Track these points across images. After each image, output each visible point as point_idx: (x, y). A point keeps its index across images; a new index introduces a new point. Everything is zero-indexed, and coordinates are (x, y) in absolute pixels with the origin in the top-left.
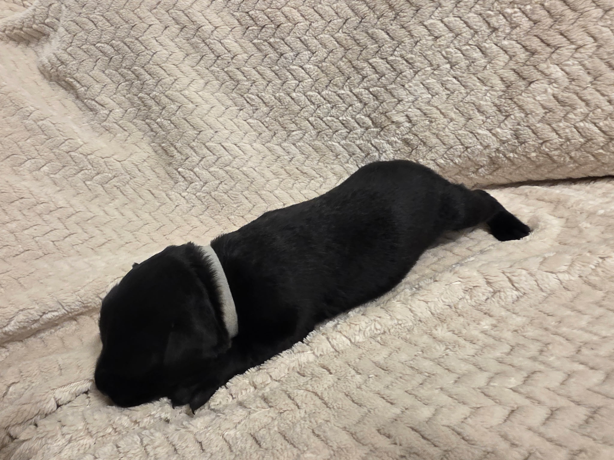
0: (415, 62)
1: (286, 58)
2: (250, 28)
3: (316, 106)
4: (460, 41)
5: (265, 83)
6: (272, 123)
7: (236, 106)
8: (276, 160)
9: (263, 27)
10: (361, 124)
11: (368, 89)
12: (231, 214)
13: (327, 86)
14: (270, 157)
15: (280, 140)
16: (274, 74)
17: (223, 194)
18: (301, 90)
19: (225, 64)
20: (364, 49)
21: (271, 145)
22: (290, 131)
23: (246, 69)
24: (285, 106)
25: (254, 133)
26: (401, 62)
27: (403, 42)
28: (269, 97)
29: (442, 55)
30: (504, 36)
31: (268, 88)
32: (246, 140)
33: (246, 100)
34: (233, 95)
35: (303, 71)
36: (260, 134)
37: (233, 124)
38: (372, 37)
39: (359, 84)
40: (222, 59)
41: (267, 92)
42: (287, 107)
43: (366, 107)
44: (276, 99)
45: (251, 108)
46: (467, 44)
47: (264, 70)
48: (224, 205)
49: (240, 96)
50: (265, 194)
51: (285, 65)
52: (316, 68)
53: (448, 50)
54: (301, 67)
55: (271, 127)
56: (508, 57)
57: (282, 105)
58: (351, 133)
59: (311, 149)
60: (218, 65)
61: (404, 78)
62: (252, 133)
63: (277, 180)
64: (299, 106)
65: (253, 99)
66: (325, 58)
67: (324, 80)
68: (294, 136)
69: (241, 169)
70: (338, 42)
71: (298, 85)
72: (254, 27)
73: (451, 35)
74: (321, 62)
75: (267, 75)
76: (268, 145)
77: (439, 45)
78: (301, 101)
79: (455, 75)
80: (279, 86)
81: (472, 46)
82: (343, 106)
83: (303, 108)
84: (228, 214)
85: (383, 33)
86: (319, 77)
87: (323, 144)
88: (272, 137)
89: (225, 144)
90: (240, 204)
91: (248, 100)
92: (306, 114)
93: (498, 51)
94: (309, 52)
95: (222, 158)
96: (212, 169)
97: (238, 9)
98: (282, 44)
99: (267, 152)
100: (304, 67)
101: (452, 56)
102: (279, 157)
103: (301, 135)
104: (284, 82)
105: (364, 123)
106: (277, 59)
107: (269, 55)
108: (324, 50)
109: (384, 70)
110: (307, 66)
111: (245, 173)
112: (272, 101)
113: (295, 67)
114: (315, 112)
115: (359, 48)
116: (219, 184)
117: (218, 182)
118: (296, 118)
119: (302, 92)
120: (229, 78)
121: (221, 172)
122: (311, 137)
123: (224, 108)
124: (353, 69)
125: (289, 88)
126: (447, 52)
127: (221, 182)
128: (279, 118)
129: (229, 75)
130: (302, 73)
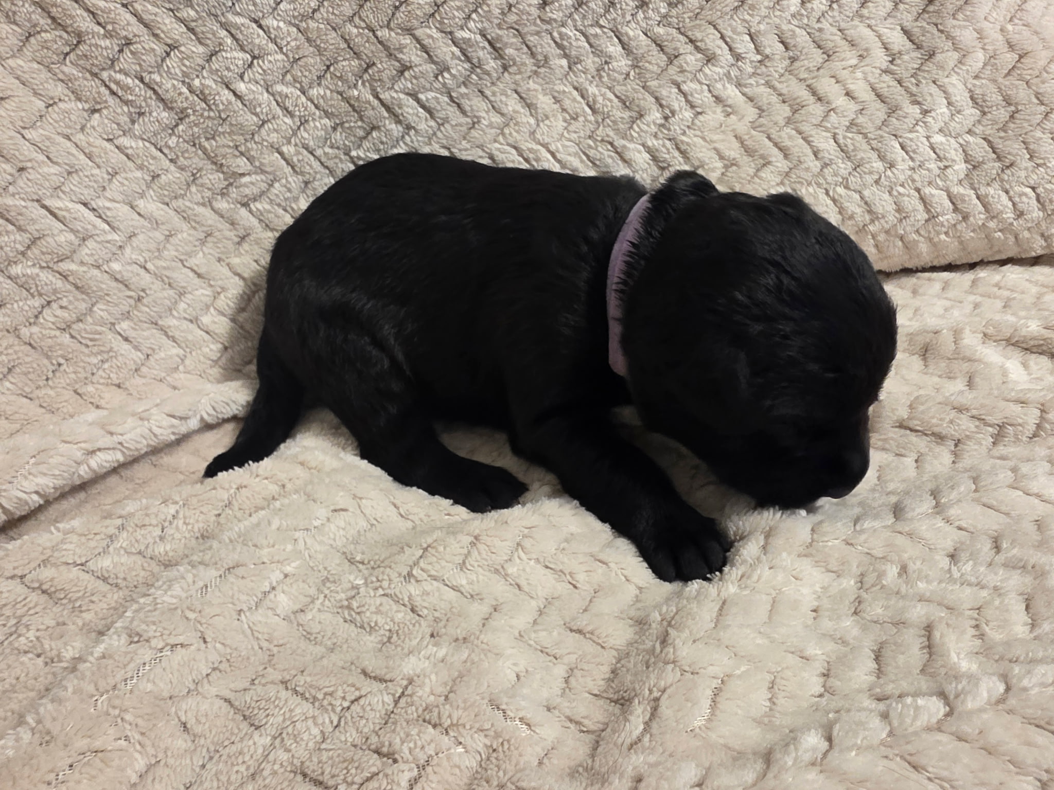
3: (297, 119)
5: (159, 49)
6: (187, 151)
7: (80, 100)
8: (203, 242)
13: (319, 78)
14: (186, 234)
15: (208, 194)
16: (185, 30)
17: (58, 333)
18: (258, 77)
22: (234, 173)
24: (219, 112)
25: (138, 174)
26: (481, 45)
28: (174, 85)
30: (659, 19)
33: (106, 86)
36: (155, 177)
37: (74, 151)
39: (394, 80)
41: (168, 72)
42: (224, 116)
44: (192, 91)
45: (126, 109)
48: (62, 361)
49: (88, 75)
50: (177, 328)
51: (213, 10)
52: (295, 30)
53: (563, 30)
54: (256, 21)
56: (665, 58)
57: (210, 109)
61: (486, 77)
62: (130, 175)
64: (256, 115)
65: (129, 88)
66: (314, 11)
67: (314, 63)
68: (245, 185)
69: (105, 267)
71: (250, 66)
74: (304, 17)
77: (551, 19)
78: (260, 105)
79: (575, 84)
80: (200, 61)
81: (605, 30)
82: (359, 127)
83: (264, 122)
84: (76, 382)
86: (301, 54)
88: (188, 185)
90: (109, 354)
92: (274, 137)
93: (649, 46)
95: (49, 239)
96: (16, 270)
100: (263, 23)
101: (570, 43)
102: (209, 235)
103: (264, 186)
109: (448, 58)
110: (271, 22)
111: (118, 276)
112: (181, 98)
113: (239, 20)
114: (295, 134)
116: (43, 307)
117: (37, 302)
118: (248, 144)
119: (262, 82)
120: (49, 21)
121: (46, 276)
123: (41, 105)
125: (228, 69)
127: (49, 303)
129: (49, 13)
130: (259, 39)
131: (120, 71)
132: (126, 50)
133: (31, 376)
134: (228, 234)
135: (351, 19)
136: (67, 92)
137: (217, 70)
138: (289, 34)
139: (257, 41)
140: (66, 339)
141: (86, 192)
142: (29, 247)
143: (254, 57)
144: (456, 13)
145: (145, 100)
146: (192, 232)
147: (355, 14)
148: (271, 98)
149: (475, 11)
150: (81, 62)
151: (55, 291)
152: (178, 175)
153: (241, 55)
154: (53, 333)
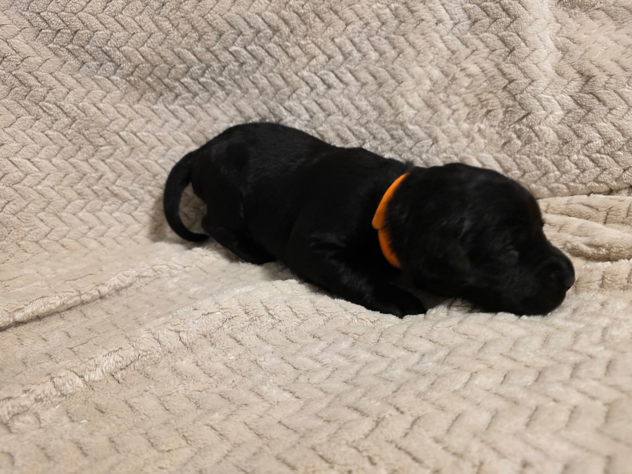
0: (226, 85)
1: (89, 67)
2: (43, 31)
4: (264, 68)
9: (59, 31)
10: (180, 142)
11: (183, 106)
12: (22, 239)
19: (12, 66)
20: (172, 67)
21: (75, 160)
23: (40, 73)
27: (211, 65)
29: (250, 80)
31: (68, 96)
32: (43, 154)
34: (25, 102)
35: (110, 82)
38: (179, 56)
40: (9, 60)
43: (184, 124)
46: (272, 71)
47: (63, 76)
55: (74, 141)
58: (170, 150)
59: (123, 166)
60: (4, 68)
63: (83, 201)
70: (143, 57)
72: (47, 30)
73: (255, 62)
75: (67, 82)
76: (71, 160)
85: (190, 54)
87: (138, 161)
89: (14, 159)
91: (44, 108)
94: (114, 64)
97: (28, 8)
98: (82, 52)
99: (70, 169)
104: (89, 92)
105: (183, 140)
106: (80, 66)
107: (69, 62)
108: (129, 64)
115: (167, 66)
122: (124, 153)
124: (164, 87)
126: (253, 77)
128: (83, 131)
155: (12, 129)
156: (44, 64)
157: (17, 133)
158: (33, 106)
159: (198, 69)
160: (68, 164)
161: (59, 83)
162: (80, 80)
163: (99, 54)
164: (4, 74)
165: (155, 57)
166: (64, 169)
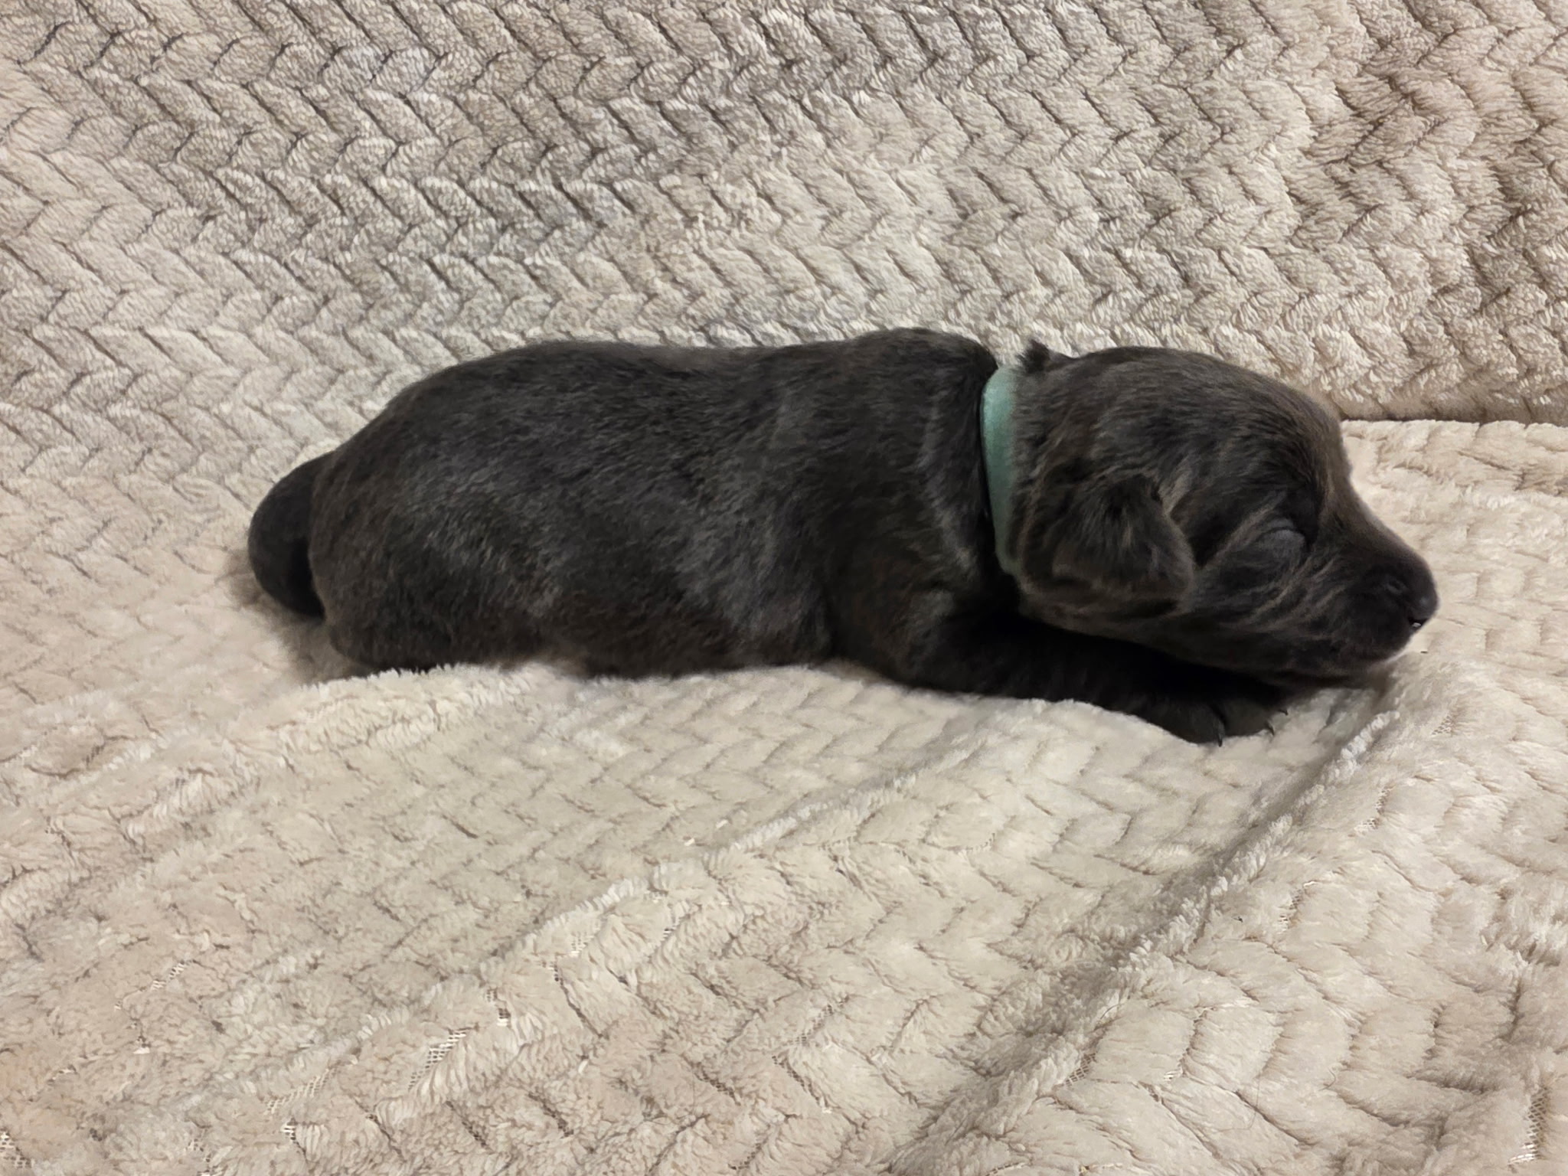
131: (238, 168)
132: (245, 141)
133: (128, 534)
134: (364, 372)
135: (525, 86)
136: (177, 195)
137: (352, 163)
138: (443, 110)
139: (403, 122)
140: (168, 491)
141: (196, 317)
142: (129, 385)
143: (399, 143)
144: (666, 78)
145: (267, 203)
146: (319, 369)
147: (529, 80)
148: (420, 196)
149: (693, 73)
150: (193, 159)
151: (157, 436)
152: (304, 298)
153: (383, 141)
154: (154, 484)
155: (146, 245)
156: (226, 57)
157: (161, 260)
158: (197, 179)
159: (668, 72)
160: (296, 344)
161: (267, 115)
162: (323, 105)
163: (387, 20)
164: (116, 86)
165: (547, 33)
166: (285, 358)
